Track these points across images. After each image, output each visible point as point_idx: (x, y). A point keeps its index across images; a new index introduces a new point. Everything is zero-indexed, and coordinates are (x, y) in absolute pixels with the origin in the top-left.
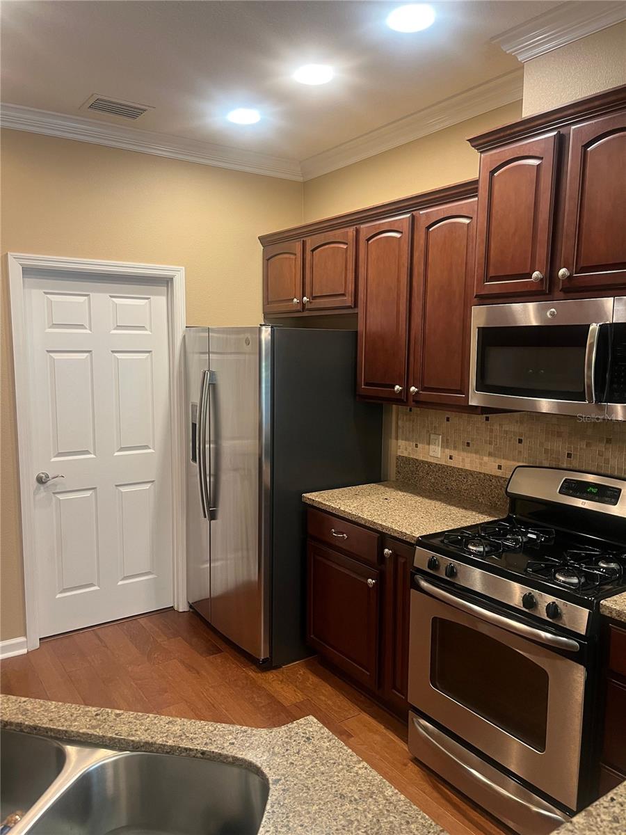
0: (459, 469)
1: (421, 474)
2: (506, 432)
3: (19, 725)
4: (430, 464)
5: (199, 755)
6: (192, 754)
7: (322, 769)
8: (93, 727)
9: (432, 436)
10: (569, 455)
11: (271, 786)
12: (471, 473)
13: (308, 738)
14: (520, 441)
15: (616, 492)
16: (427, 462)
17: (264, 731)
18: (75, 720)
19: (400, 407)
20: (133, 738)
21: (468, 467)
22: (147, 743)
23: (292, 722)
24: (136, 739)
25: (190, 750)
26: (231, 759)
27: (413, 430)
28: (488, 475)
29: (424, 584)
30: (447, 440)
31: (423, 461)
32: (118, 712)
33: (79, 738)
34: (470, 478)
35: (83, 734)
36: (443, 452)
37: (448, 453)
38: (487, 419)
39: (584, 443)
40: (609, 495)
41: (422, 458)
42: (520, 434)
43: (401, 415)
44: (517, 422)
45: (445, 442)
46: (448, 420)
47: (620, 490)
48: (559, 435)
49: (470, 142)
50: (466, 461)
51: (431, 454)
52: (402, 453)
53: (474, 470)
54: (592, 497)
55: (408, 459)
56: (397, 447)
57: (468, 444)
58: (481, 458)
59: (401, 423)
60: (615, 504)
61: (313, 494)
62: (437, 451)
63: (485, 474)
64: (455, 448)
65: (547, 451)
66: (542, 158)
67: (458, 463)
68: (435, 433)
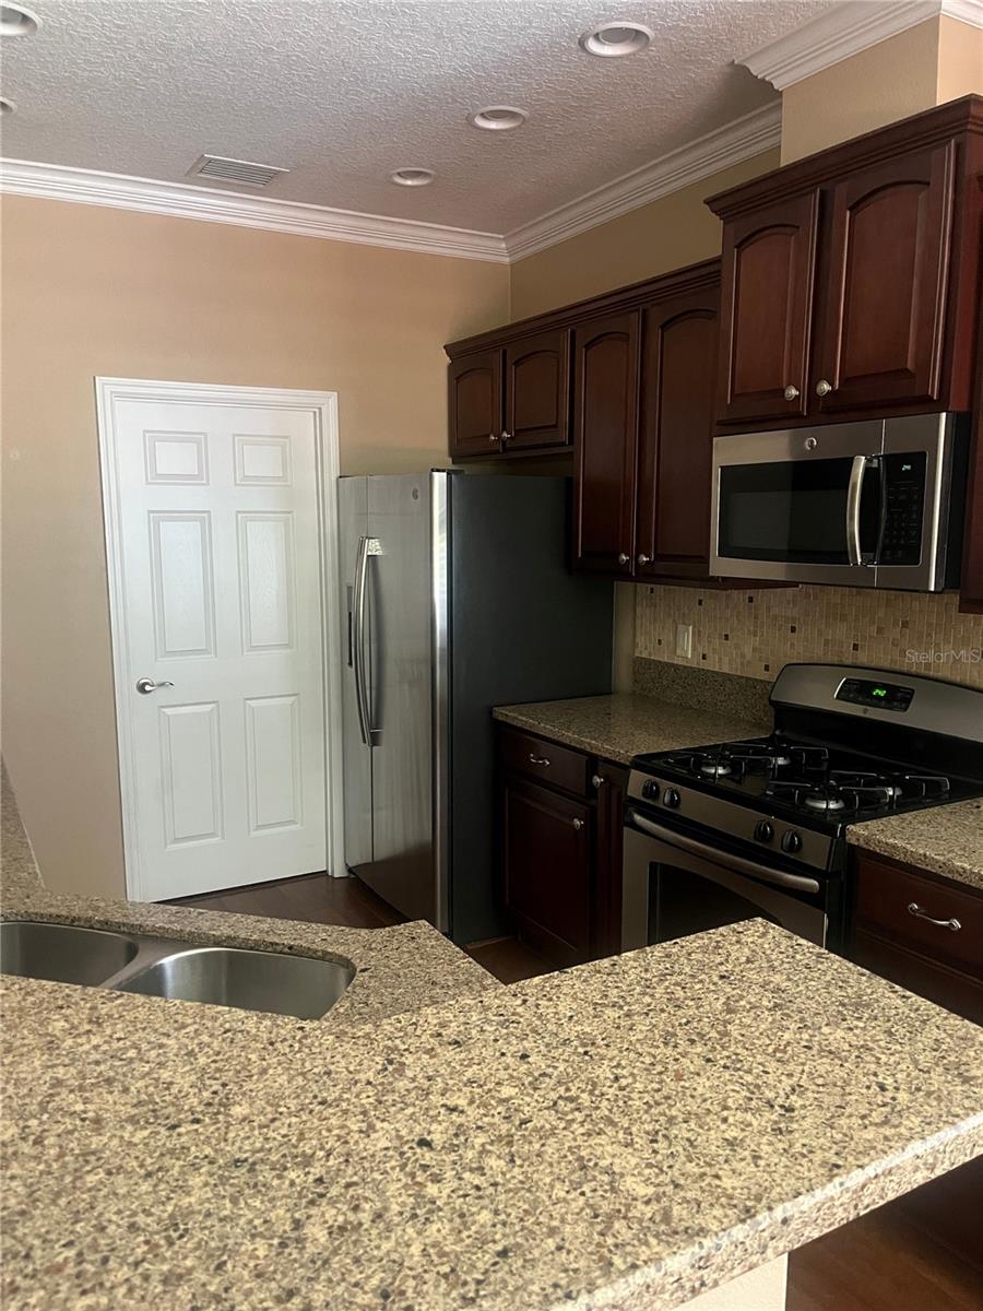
0: (714, 672)
1: (665, 682)
2: (775, 617)
3: (88, 920)
4: (676, 667)
5: (286, 950)
6: (279, 948)
7: (420, 962)
8: (171, 922)
9: (680, 627)
10: (856, 647)
11: (357, 973)
12: (729, 677)
13: (413, 938)
14: (793, 630)
15: (908, 693)
16: (672, 665)
17: (364, 932)
18: (152, 916)
19: (639, 584)
20: (214, 933)
21: (726, 670)
22: (229, 937)
23: (399, 924)
24: (217, 933)
25: (277, 944)
26: (320, 954)
27: (655, 620)
28: (750, 679)
29: (638, 818)
30: (699, 632)
31: (666, 664)
32: (201, 911)
33: (154, 933)
34: (729, 684)
35: (160, 928)
36: (694, 649)
37: (700, 651)
38: (751, 600)
39: (874, 629)
40: (899, 698)
41: (666, 660)
42: (794, 619)
43: (639, 598)
44: (789, 602)
45: (697, 635)
46: (700, 603)
47: (913, 691)
48: (843, 618)
49: (708, 203)
50: (723, 661)
51: (679, 652)
52: (641, 652)
53: (733, 673)
54: (877, 702)
55: (648, 662)
56: (634, 645)
57: (727, 637)
58: (743, 656)
59: (639, 610)
60: (905, 710)
61: (508, 708)
62: (686, 649)
63: (747, 679)
64: (709, 642)
65: (827, 642)
66: (798, 227)
67: (712, 665)
68: (684, 623)
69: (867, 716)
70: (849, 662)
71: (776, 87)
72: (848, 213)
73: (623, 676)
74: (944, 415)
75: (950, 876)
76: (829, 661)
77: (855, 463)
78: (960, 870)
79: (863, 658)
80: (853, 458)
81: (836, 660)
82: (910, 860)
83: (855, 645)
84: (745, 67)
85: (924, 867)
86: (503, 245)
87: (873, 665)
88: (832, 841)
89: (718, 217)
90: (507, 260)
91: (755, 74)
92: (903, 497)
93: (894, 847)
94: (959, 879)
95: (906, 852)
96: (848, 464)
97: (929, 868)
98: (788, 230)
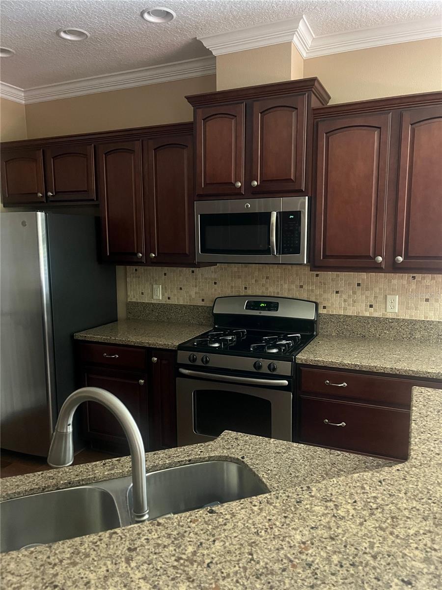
0: (175, 305)
1: (148, 312)
2: (206, 279)
4: (154, 304)
9: (154, 286)
10: (246, 288)
11: (242, 460)
12: (185, 306)
14: (215, 283)
15: (276, 304)
16: (151, 304)
19: (128, 267)
21: (181, 303)
27: (139, 283)
28: (196, 306)
29: (188, 371)
30: (165, 287)
31: (148, 303)
34: (184, 309)
36: (163, 295)
37: (166, 295)
38: (193, 272)
39: (254, 281)
40: (273, 306)
41: (147, 301)
42: (215, 279)
43: (128, 274)
44: (212, 272)
45: (165, 289)
46: (165, 274)
47: (278, 303)
48: (239, 277)
49: (186, 98)
50: (179, 299)
51: (154, 297)
52: (131, 299)
53: (186, 304)
54: (263, 309)
55: (137, 304)
56: (127, 296)
57: (181, 289)
58: (190, 296)
59: (128, 280)
60: (277, 310)
61: (82, 332)
62: (159, 295)
63: (194, 306)
64: (172, 292)
65: (232, 287)
66: (236, 116)
67: (174, 301)
68: (156, 284)
69: (261, 315)
70: (243, 294)
71: (214, 54)
72: (260, 114)
73: (121, 312)
74: (307, 197)
75: (343, 367)
76: (233, 294)
77: (272, 214)
78: (347, 364)
79: (249, 292)
80: (271, 213)
81: (237, 294)
82: (325, 364)
83: (245, 287)
84: (201, 42)
85: (332, 366)
86: (23, 94)
87: (254, 295)
88: (292, 364)
89: (191, 105)
90: (24, 102)
91: (205, 46)
92: (291, 228)
93: (318, 361)
94: (347, 368)
95: (323, 362)
96: (269, 215)
97: (334, 366)
98: (232, 117)
